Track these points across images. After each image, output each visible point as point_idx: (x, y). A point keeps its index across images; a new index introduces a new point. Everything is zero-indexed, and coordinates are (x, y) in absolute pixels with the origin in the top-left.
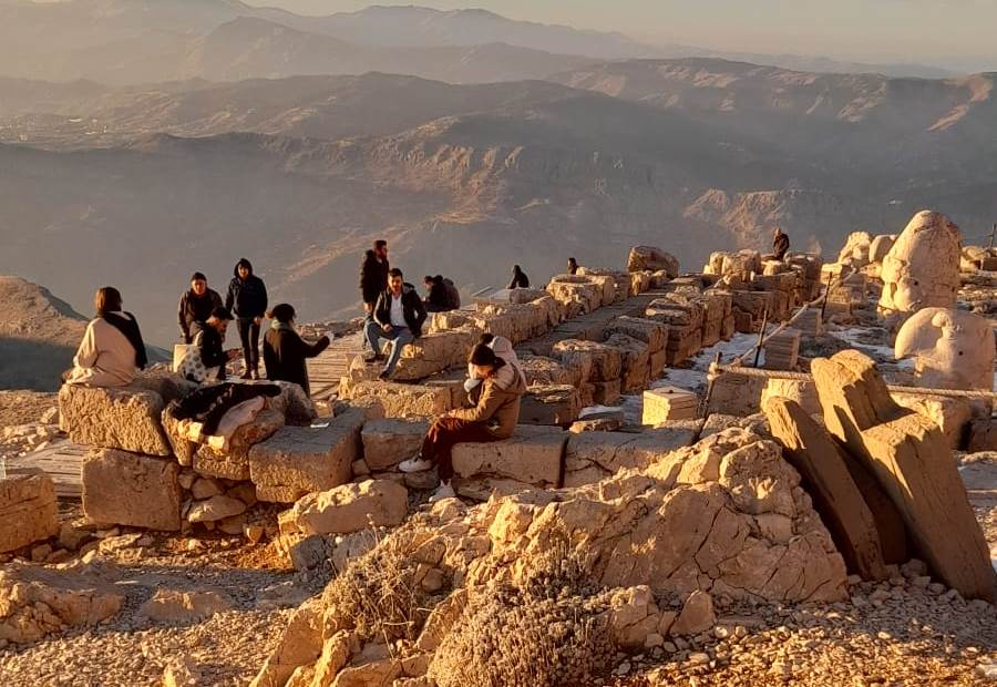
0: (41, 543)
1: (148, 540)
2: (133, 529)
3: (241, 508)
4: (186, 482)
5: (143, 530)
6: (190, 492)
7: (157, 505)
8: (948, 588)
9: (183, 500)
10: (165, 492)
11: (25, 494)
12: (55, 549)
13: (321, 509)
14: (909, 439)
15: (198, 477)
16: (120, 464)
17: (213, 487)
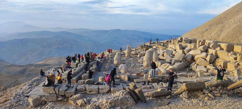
0: (40, 104)
1: (54, 103)
2: (52, 102)
3: (64, 98)
4: (58, 96)
5: (53, 102)
6: (58, 97)
7: (54, 99)
8: (143, 102)
9: (57, 98)
10: (56, 97)
11: (38, 99)
12: (42, 105)
13: (75, 98)
14: (139, 90)
15: (59, 95)
16: (50, 95)
17: (61, 96)
